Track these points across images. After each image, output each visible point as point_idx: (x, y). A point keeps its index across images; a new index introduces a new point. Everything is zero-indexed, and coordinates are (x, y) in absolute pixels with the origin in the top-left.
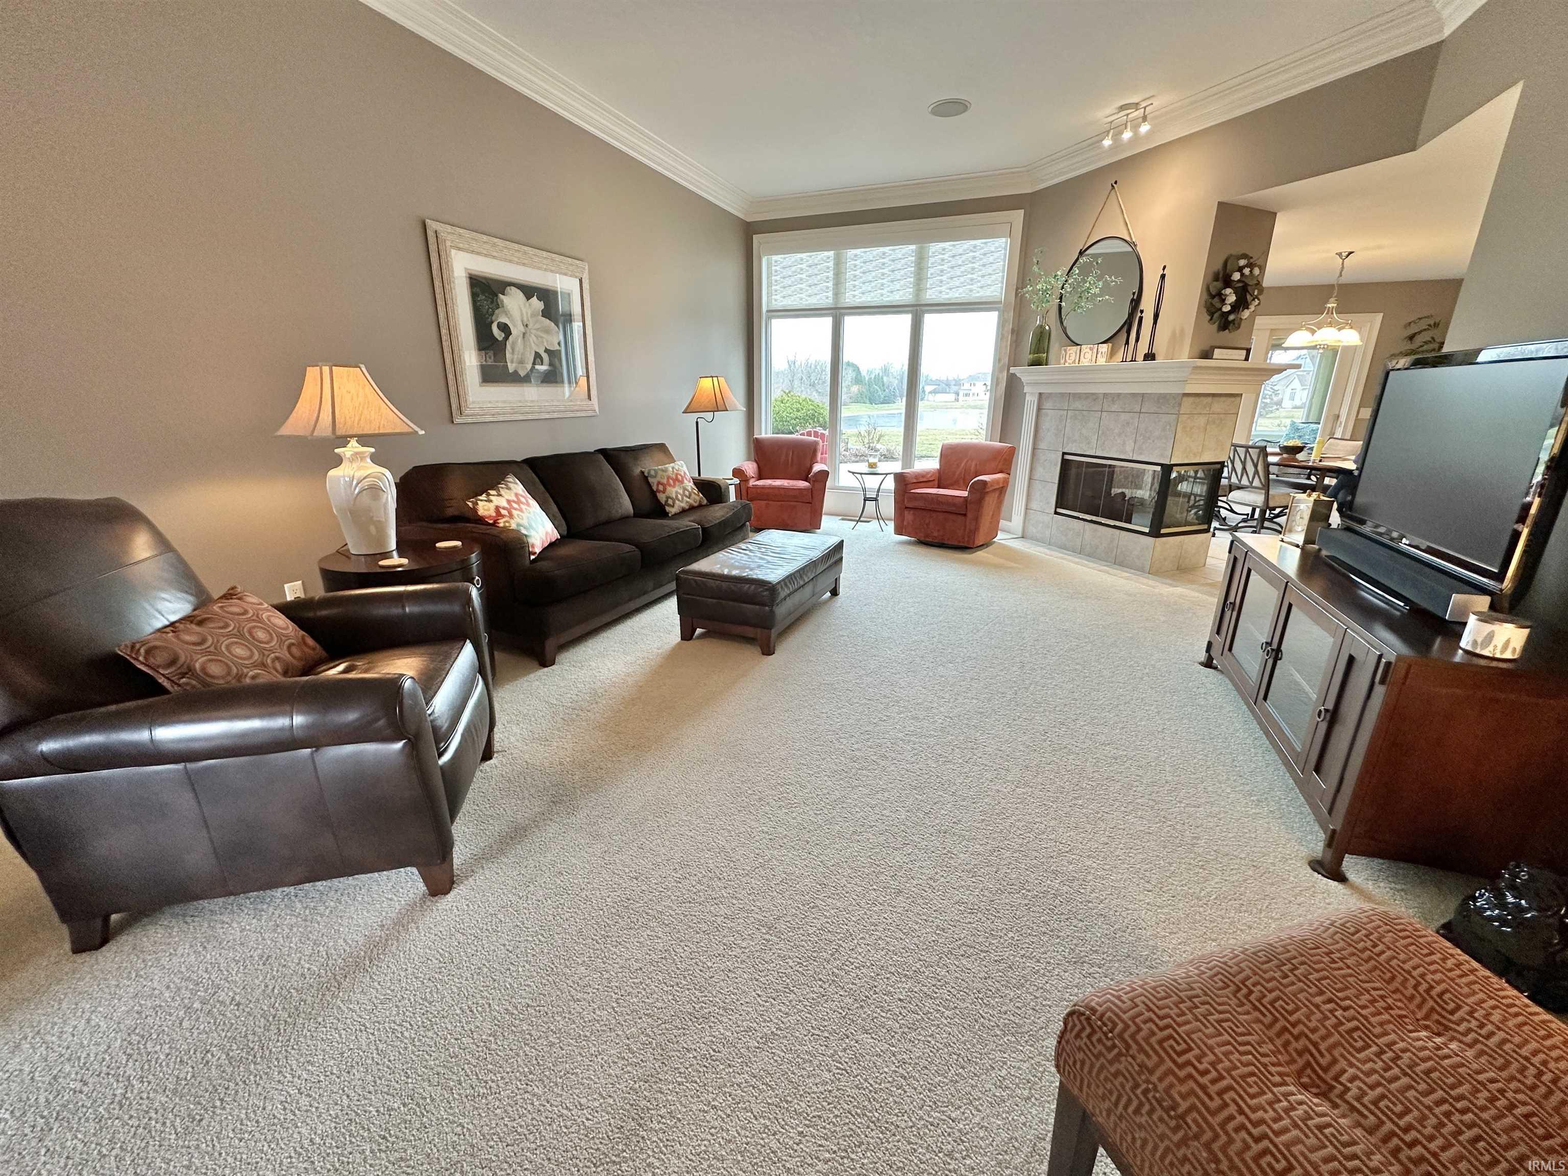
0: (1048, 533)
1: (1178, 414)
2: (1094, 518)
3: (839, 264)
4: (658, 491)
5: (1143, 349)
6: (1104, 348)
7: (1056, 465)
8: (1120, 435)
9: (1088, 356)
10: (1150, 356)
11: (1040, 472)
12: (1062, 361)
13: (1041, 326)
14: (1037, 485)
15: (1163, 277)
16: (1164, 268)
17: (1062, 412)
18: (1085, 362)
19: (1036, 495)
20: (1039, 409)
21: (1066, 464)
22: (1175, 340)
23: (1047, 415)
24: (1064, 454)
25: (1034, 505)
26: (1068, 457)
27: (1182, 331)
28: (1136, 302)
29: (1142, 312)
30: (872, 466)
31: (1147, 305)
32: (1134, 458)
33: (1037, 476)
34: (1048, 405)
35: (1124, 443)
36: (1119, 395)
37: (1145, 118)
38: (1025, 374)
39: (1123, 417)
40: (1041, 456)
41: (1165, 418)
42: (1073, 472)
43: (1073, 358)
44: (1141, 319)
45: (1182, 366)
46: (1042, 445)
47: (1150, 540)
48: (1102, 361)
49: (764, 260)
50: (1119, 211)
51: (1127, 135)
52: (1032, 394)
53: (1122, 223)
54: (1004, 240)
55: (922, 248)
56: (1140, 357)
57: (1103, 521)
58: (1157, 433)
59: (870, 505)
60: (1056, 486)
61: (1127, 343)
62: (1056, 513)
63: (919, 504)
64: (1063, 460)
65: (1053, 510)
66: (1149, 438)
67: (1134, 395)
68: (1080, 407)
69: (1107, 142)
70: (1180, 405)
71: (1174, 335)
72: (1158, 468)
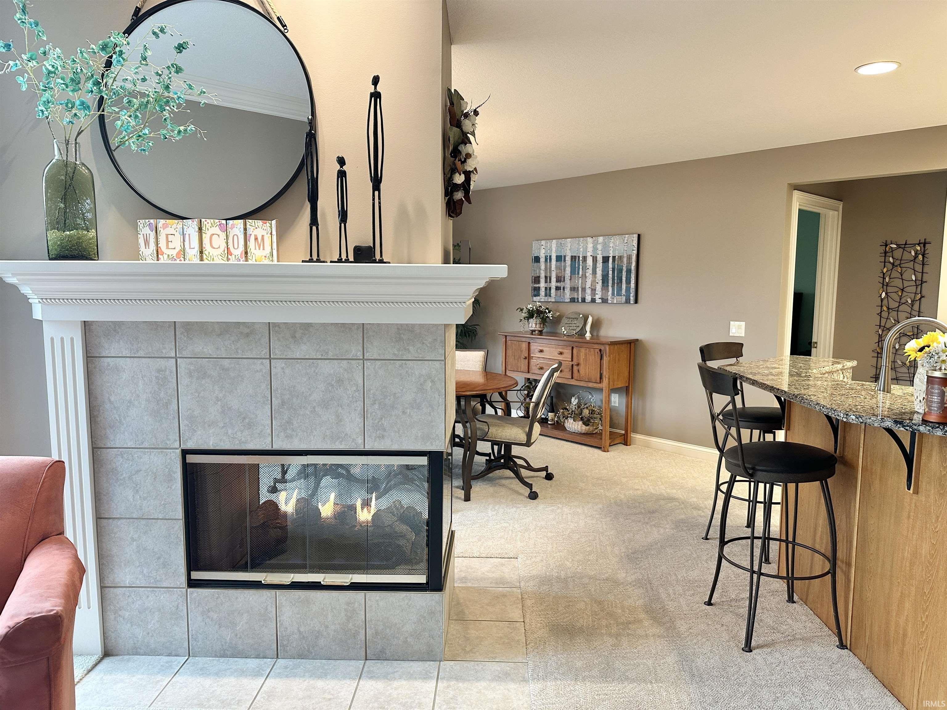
1: (444, 361)
7: (169, 479)
8: (324, 404)
11: (124, 499)
14: (124, 530)
15: (376, 96)
16: (376, 80)
17: (162, 363)
19: (126, 552)
20: (90, 354)
21: (192, 475)
22: (408, 224)
23: (117, 370)
24: (185, 453)
26: (196, 459)
32: (368, 448)
34: (113, 347)
35: (339, 419)
36: (307, 327)
39: (327, 368)
40: (121, 464)
41: (419, 368)
46: (118, 439)
56: (350, 253)
58: (408, 397)
60: (180, 526)
62: (192, 584)
64: (186, 466)
65: (183, 580)
66: (393, 407)
68: (209, 351)
70: (444, 344)
71: (403, 215)
72: (424, 460)
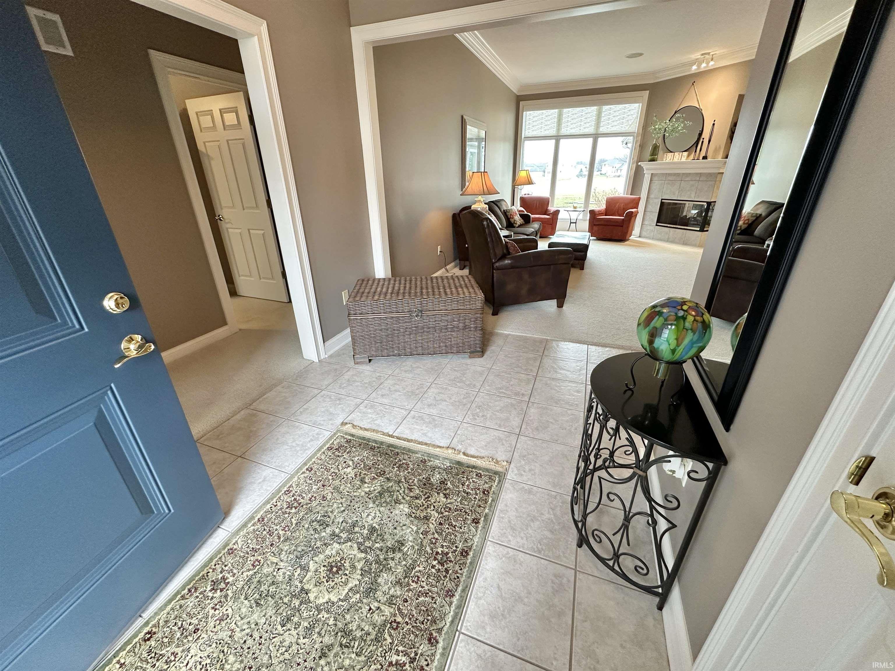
0: (652, 234)
1: (715, 181)
2: (675, 226)
3: (560, 116)
4: (511, 218)
5: (703, 154)
6: (686, 154)
7: (658, 204)
8: (689, 190)
9: (677, 157)
10: (705, 158)
11: (650, 208)
12: (664, 159)
13: (655, 144)
14: (648, 214)
15: (714, 124)
16: (714, 121)
17: (662, 182)
18: (676, 160)
19: (647, 218)
20: (651, 180)
21: (662, 204)
22: (716, 150)
23: (655, 183)
24: (662, 199)
25: (646, 223)
26: (663, 201)
27: (720, 147)
28: (700, 134)
29: (703, 139)
30: (575, 208)
31: (706, 135)
32: (695, 200)
33: (648, 210)
34: (655, 178)
35: (691, 194)
36: (690, 174)
37: (712, 60)
38: (645, 165)
39: (691, 183)
40: (651, 201)
41: (711, 183)
42: (665, 207)
43: (670, 158)
44: (703, 142)
45: (719, 162)
46: (652, 196)
47: (700, 233)
48: (684, 159)
49: (524, 113)
50: (695, 95)
51: (704, 65)
52: (648, 174)
53: (696, 100)
54: (638, 104)
55: (600, 108)
56: (701, 158)
57: (679, 227)
58: (705, 189)
59: (573, 225)
60: (657, 214)
61: (696, 152)
62: (656, 225)
63: (602, 223)
64: (661, 202)
66: (702, 191)
67: (697, 174)
68: (671, 179)
69: (694, 67)
70: (716, 177)
71: (716, 148)
72: (705, 203)
